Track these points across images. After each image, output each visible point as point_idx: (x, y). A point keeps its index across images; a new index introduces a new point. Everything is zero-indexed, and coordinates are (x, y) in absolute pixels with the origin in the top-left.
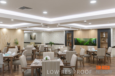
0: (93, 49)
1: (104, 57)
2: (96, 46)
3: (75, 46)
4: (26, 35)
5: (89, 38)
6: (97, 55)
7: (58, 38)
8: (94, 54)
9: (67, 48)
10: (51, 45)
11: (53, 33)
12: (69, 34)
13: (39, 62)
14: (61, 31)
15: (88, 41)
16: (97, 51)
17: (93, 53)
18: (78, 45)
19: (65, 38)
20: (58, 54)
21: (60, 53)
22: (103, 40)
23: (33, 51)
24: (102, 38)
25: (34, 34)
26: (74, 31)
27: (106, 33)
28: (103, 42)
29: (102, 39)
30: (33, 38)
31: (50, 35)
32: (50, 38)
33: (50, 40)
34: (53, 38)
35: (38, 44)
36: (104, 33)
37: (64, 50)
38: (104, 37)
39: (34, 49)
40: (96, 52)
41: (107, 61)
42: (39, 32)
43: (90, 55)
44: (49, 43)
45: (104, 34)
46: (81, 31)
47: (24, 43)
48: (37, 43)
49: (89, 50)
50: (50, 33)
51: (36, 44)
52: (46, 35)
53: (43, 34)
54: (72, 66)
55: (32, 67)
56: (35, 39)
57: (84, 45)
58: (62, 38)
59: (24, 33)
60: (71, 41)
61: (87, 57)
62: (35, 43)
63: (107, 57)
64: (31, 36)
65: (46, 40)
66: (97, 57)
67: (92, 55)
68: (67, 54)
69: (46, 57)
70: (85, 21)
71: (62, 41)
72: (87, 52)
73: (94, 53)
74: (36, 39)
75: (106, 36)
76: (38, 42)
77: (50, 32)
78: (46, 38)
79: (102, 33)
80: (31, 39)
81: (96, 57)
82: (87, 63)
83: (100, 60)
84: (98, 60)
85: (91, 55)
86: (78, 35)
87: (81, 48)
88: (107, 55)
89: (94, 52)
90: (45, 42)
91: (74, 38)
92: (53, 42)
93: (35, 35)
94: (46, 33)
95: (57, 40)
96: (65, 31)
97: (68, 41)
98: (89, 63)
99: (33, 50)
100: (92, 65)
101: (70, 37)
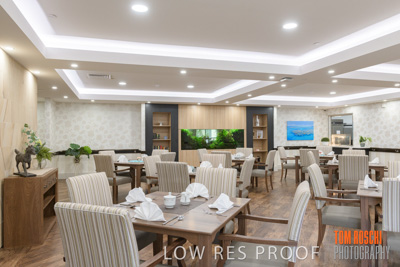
26: (179, 107)
38: (258, 125)
45: (258, 120)
60: (166, 139)
101: (161, 125)
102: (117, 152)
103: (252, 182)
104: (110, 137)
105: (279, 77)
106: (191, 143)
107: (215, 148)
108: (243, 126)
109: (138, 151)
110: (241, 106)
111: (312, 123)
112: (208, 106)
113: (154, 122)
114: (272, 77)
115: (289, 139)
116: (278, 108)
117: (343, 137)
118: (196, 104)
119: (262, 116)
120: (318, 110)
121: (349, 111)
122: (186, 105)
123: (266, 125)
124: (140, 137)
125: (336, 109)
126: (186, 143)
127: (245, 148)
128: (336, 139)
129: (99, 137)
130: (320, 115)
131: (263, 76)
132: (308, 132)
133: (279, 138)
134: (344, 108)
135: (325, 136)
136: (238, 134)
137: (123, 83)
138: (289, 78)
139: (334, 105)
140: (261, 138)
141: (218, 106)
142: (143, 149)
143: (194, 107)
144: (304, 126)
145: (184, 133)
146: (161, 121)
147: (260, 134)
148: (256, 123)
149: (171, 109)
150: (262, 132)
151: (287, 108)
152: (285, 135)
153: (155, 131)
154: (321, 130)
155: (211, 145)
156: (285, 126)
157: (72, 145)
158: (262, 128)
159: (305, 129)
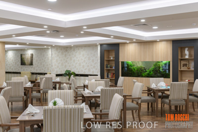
0: (161, 84)
1: (184, 102)
2: (169, 78)
3: (121, 79)
4: (10, 54)
5: (154, 60)
6: (170, 98)
7: (84, 61)
8: (163, 95)
9: (103, 82)
10: (68, 77)
11: (74, 50)
12: (108, 51)
13: (38, 111)
14: (92, 46)
15: (152, 67)
16: (169, 87)
17: (160, 94)
18: (130, 76)
19: (99, 61)
20: (83, 96)
21: (87, 93)
22: (185, 65)
23: (27, 91)
24: (181, 60)
25: (29, 53)
26: (120, 45)
27: (190, 48)
28: (183, 69)
29: (183, 63)
30: (26, 62)
31: (66, 55)
32: (66, 61)
33: (66, 66)
34: (74, 61)
35: (38, 75)
36: (186, 49)
37: (97, 86)
39: (29, 85)
40: (168, 90)
41: (191, 110)
42: (41, 48)
43: (154, 97)
44: (63, 72)
45: (187, 52)
46: (136, 44)
47: (6, 73)
48: (36, 74)
49: (153, 86)
50: (66, 51)
51: (35, 76)
52: (58, 55)
53: (50, 52)
54: (112, 119)
55: (21, 121)
56: (31, 64)
57: (142, 77)
58: (93, 61)
59: (6, 51)
60: (114, 68)
61: (148, 102)
62: (33, 74)
63: (190, 101)
64: (23, 56)
65: (58, 67)
66: (170, 101)
67: (160, 97)
68: (102, 95)
69: (53, 101)
70: (143, 21)
71: (94, 67)
72: (150, 91)
73: (163, 93)
74: (34, 63)
75: (190, 55)
76: (40, 72)
77: (66, 49)
78: (57, 61)
79: (183, 49)
80: (23, 63)
81: (167, 101)
82: (148, 115)
83: (176, 107)
84: (173, 108)
85: (157, 97)
86: (130, 55)
87: (134, 82)
88: (191, 97)
89: (163, 91)
90: (55, 70)
91: (121, 60)
92: (72, 71)
93: (32, 55)
94: (57, 49)
95: (83, 67)
96: (101, 45)
97: (107, 67)
98: (152, 115)
99: (25, 89)
100: (159, 119)
101: (112, 59)
104: (88, 66)
106: (129, 72)
108: (170, 59)
113: (105, 57)
146: (111, 56)
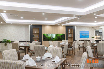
26: (42, 26)
38: (70, 32)
45: (70, 31)
60: (37, 37)
101: (36, 32)
102: (20, 42)
103: (68, 52)
104: (17, 36)
105: (77, 16)
106: (46, 39)
107: (55, 40)
108: (65, 33)
109: (27, 42)
110: (64, 26)
111: (88, 32)
112: (52, 26)
113: (33, 31)
114: (74, 16)
115: (80, 37)
116: (77, 27)
117: (99, 37)
118: (48, 25)
119: (71, 29)
120: (91, 27)
121: (101, 28)
122: (45, 25)
123: (72, 33)
124: (28, 36)
125: (96, 27)
126: (44, 39)
127: (65, 41)
128: (97, 37)
129: (14, 37)
130: (91, 29)
131: (71, 16)
132: (87, 35)
133: (77, 37)
134: (99, 26)
135: (93, 36)
136: (63, 36)
137: (22, 18)
138: (80, 16)
139: (96, 26)
140: (71, 37)
141: (56, 26)
142: (29, 41)
143: (47, 26)
144: (85, 33)
145: (44, 35)
146: (36, 31)
147: (70, 36)
148: (69, 32)
149: (39, 27)
150: (71, 35)
151: (80, 27)
152: (79, 36)
153: (33, 34)
154: (91, 34)
155: (53, 40)
156: (79, 33)
157: (4, 39)
158: (71, 34)
159: (86, 34)
